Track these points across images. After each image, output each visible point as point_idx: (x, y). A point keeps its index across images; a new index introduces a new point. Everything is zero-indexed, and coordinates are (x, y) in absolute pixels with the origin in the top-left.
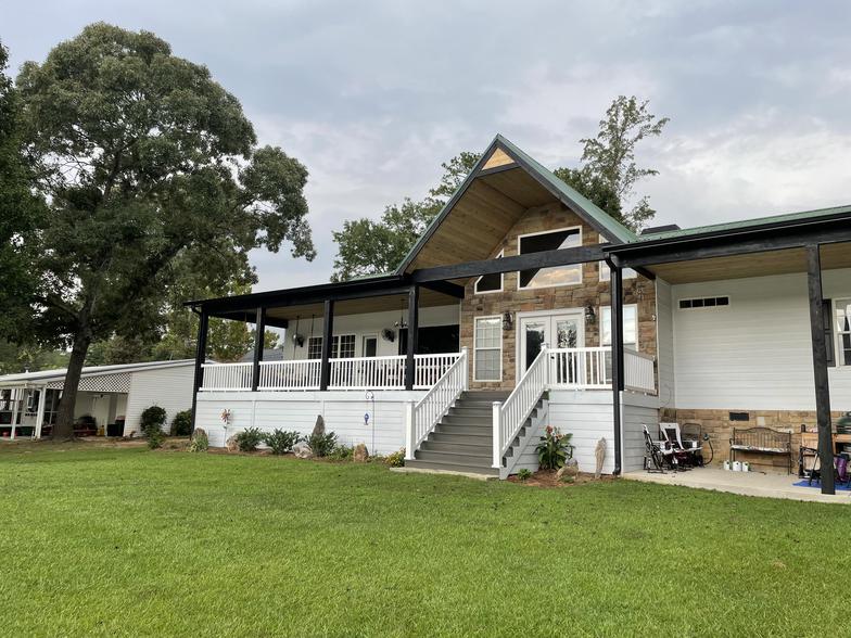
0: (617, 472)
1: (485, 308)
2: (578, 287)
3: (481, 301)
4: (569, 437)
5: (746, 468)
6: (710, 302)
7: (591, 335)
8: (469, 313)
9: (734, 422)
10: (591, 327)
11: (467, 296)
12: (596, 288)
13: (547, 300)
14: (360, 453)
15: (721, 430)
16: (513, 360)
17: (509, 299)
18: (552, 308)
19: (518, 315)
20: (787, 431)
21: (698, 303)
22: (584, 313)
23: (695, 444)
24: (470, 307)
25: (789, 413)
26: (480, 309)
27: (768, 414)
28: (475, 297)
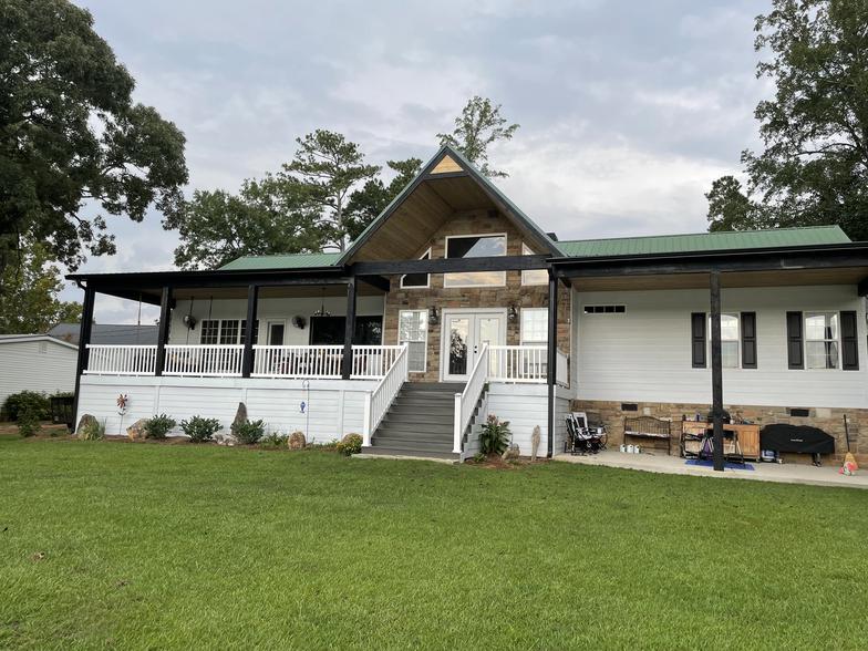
0: (550, 455)
1: (411, 302)
2: (501, 289)
3: (407, 296)
4: (506, 424)
5: (637, 450)
6: (610, 309)
7: (513, 333)
8: (393, 306)
9: (625, 412)
10: (513, 326)
11: (393, 289)
12: (518, 291)
13: (471, 298)
14: (298, 440)
15: (614, 418)
16: (438, 353)
17: (436, 295)
18: (477, 306)
19: (444, 311)
20: (667, 420)
21: (599, 310)
22: (506, 314)
23: (599, 430)
24: (395, 301)
25: (669, 405)
26: (405, 303)
27: (653, 406)
28: (401, 291)
